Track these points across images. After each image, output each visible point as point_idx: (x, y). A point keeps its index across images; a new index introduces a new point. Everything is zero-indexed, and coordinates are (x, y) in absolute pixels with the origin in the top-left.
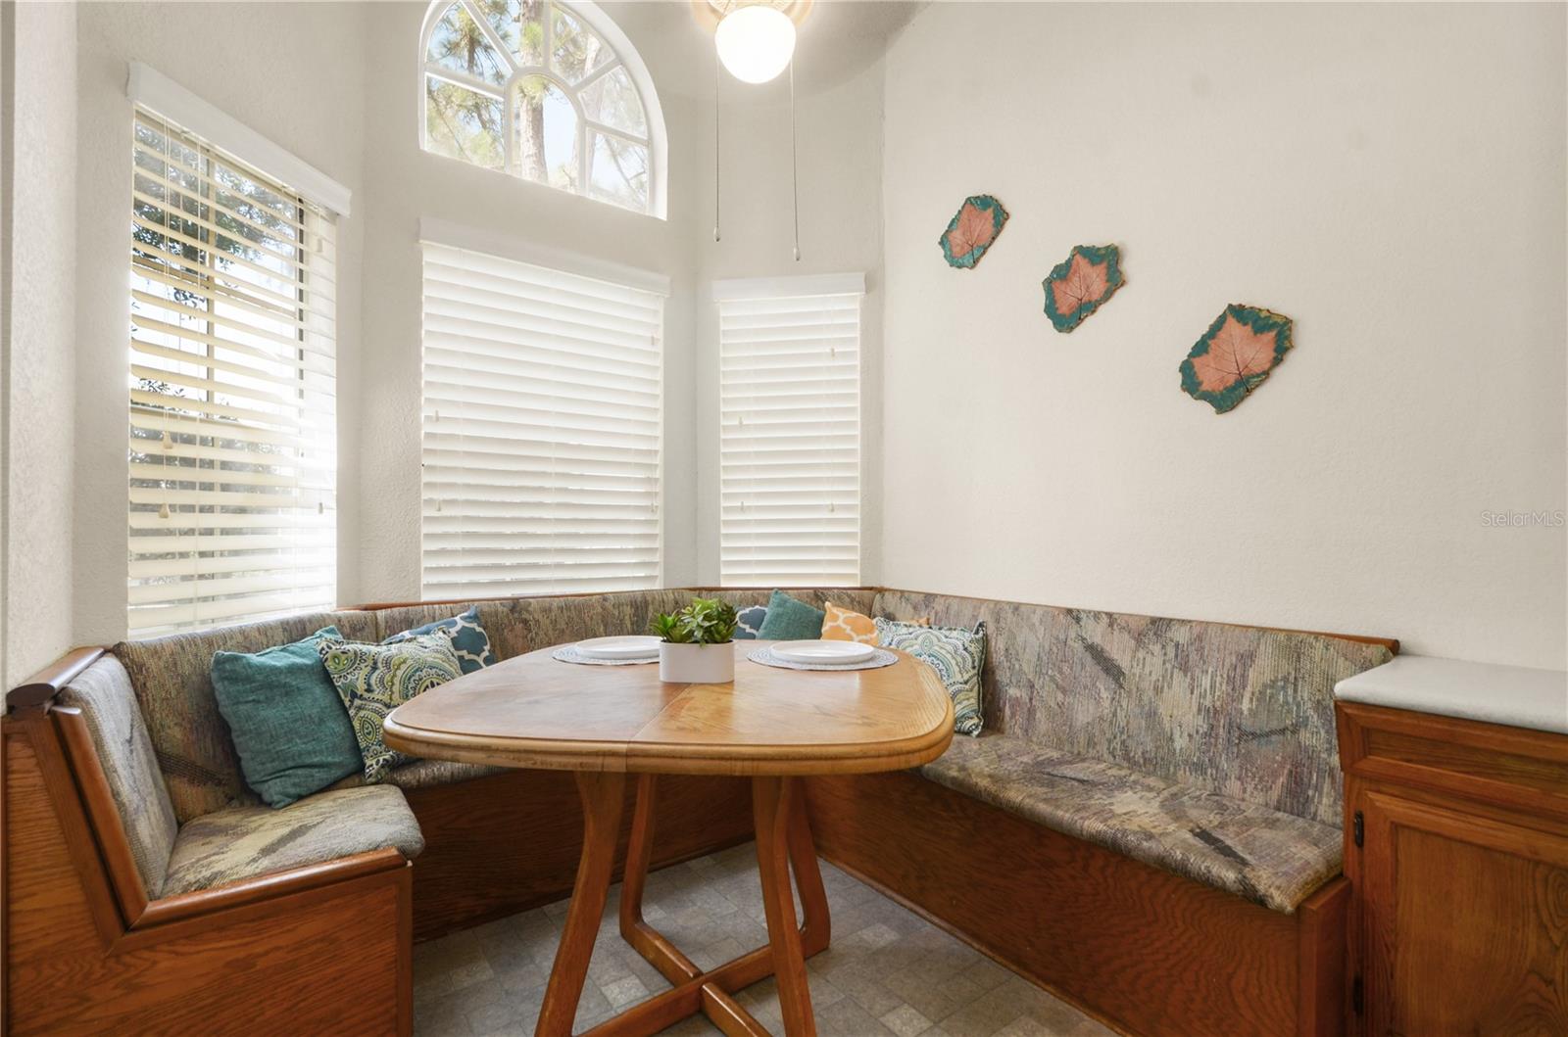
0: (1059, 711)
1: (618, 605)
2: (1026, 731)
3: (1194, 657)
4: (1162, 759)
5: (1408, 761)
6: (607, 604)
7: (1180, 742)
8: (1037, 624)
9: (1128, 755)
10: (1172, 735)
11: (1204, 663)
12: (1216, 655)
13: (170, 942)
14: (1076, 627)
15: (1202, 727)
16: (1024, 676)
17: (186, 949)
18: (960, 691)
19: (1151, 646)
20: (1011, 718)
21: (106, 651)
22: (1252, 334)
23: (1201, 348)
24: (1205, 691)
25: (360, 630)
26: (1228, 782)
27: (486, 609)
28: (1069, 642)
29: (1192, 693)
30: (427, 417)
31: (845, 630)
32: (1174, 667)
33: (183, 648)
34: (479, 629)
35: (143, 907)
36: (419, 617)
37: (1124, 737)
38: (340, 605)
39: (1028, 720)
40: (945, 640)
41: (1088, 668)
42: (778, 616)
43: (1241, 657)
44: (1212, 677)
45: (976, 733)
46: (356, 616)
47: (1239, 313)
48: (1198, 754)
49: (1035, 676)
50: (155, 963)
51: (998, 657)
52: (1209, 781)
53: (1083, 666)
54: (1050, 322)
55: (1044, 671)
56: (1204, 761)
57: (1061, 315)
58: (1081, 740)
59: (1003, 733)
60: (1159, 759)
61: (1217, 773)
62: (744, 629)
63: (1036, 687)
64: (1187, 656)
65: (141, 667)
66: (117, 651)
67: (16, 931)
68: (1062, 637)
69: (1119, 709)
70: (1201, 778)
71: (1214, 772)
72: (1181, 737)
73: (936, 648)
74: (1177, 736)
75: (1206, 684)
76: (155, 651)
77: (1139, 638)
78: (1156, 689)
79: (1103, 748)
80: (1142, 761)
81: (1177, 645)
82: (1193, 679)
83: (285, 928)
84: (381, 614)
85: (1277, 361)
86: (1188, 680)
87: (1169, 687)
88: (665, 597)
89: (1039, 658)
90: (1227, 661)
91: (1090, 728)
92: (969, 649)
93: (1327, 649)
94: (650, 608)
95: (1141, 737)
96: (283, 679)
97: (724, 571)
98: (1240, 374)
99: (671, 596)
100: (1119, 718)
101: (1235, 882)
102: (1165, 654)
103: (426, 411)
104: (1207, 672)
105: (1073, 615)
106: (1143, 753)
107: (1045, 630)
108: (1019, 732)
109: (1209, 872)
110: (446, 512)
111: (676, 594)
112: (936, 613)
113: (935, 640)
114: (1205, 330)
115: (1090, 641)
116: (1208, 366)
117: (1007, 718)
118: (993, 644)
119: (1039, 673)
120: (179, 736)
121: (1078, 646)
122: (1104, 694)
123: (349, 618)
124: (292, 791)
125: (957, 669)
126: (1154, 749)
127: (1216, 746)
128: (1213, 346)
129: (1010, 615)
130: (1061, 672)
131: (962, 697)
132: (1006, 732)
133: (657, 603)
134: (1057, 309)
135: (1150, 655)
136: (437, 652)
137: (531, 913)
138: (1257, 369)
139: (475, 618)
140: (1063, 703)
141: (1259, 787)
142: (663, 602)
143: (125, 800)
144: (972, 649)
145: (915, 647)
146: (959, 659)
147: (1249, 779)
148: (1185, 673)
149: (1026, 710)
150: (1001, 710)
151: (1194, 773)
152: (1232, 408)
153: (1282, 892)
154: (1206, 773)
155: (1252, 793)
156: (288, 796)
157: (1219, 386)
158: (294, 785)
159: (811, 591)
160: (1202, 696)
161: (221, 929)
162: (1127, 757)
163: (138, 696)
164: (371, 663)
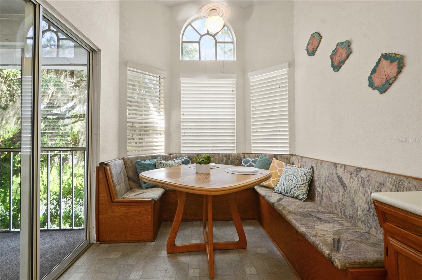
0: (329, 197)
1: (222, 156)
2: (320, 202)
3: (366, 183)
4: (354, 217)
5: (398, 227)
6: (219, 156)
7: (360, 213)
8: (326, 168)
9: (345, 214)
10: (358, 210)
11: (369, 185)
12: (373, 182)
13: (118, 206)
14: (335, 169)
15: (366, 208)
16: (321, 185)
17: (120, 208)
18: (300, 187)
19: (354, 178)
20: (317, 198)
21: (122, 159)
22: (390, 63)
23: (374, 71)
24: (369, 195)
25: (167, 158)
26: (372, 229)
27: (192, 156)
28: (333, 175)
29: (365, 195)
30: (182, 115)
31: (276, 166)
32: (360, 186)
33: (133, 159)
34: (188, 160)
35: (114, 199)
36: (178, 156)
37: (345, 208)
38: (165, 153)
39: (321, 198)
40: (300, 171)
41: (337, 184)
42: (260, 161)
43: (380, 184)
44: (371, 190)
45: (303, 200)
46: (167, 156)
47: (385, 56)
48: (364, 217)
49: (324, 185)
50: (115, 209)
51: (316, 178)
52: (367, 228)
53: (336, 183)
54: (332, 69)
55: (326, 183)
56: (366, 220)
57: (335, 66)
58: (333, 207)
59: (315, 202)
60: (353, 217)
61: (369, 225)
62: (252, 164)
63: (324, 188)
64: (364, 182)
65: (126, 162)
66: (123, 159)
67: (100, 199)
68: (332, 173)
69: (344, 198)
70: (364, 226)
71: (368, 224)
72: (360, 210)
73: (296, 173)
74: (359, 210)
75: (369, 193)
76: (128, 159)
77: (352, 174)
78: (355, 192)
79: (339, 211)
80: (348, 217)
81: (362, 178)
82: (365, 190)
83: (133, 208)
84: (172, 155)
85: (399, 72)
86: (364, 190)
87: (358, 193)
88: (235, 155)
89: (325, 179)
90: (376, 185)
91: (336, 204)
92: (306, 174)
93: (409, 184)
94: (231, 157)
95: (349, 209)
96: (147, 166)
97: (253, 149)
98: (386, 79)
99: (236, 155)
100: (344, 202)
101: (327, 254)
102: (358, 181)
103: (182, 113)
104: (370, 188)
105: (335, 165)
106: (349, 214)
107: (328, 170)
108: (319, 202)
109: (322, 249)
110: (186, 134)
111: (238, 154)
112: (303, 163)
113: (297, 170)
114: (375, 64)
115: (338, 175)
116: (376, 77)
117: (316, 198)
118: (315, 174)
119: (325, 184)
120: (131, 174)
121: (335, 176)
122: (341, 193)
123: (165, 156)
124: (146, 186)
125: (300, 180)
126: (352, 214)
127: (370, 215)
128: (377, 69)
129: (320, 165)
130: (330, 184)
131: (301, 189)
132: (316, 202)
133: (232, 156)
134: (334, 64)
135: (354, 180)
136: (177, 164)
137: (190, 222)
138: (392, 76)
139: (188, 157)
140: (330, 194)
141: (381, 233)
142: (234, 156)
143: (114, 182)
144: (307, 174)
145: (290, 172)
146: (302, 177)
147: (379, 229)
148: (363, 187)
149: (321, 195)
150: (315, 195)
151: (362, 224)
152: (385, 91)
153: (340, 261)
154: (366, 225)
155: (379, 234)
156: (145, 187)
157: (380, 84)
158: (146, 185)
159: (273, 155)
160: (367, 197)
161: (124, 206)
162: (345, 215)
163: (125, 167)
164: (163, 164)
